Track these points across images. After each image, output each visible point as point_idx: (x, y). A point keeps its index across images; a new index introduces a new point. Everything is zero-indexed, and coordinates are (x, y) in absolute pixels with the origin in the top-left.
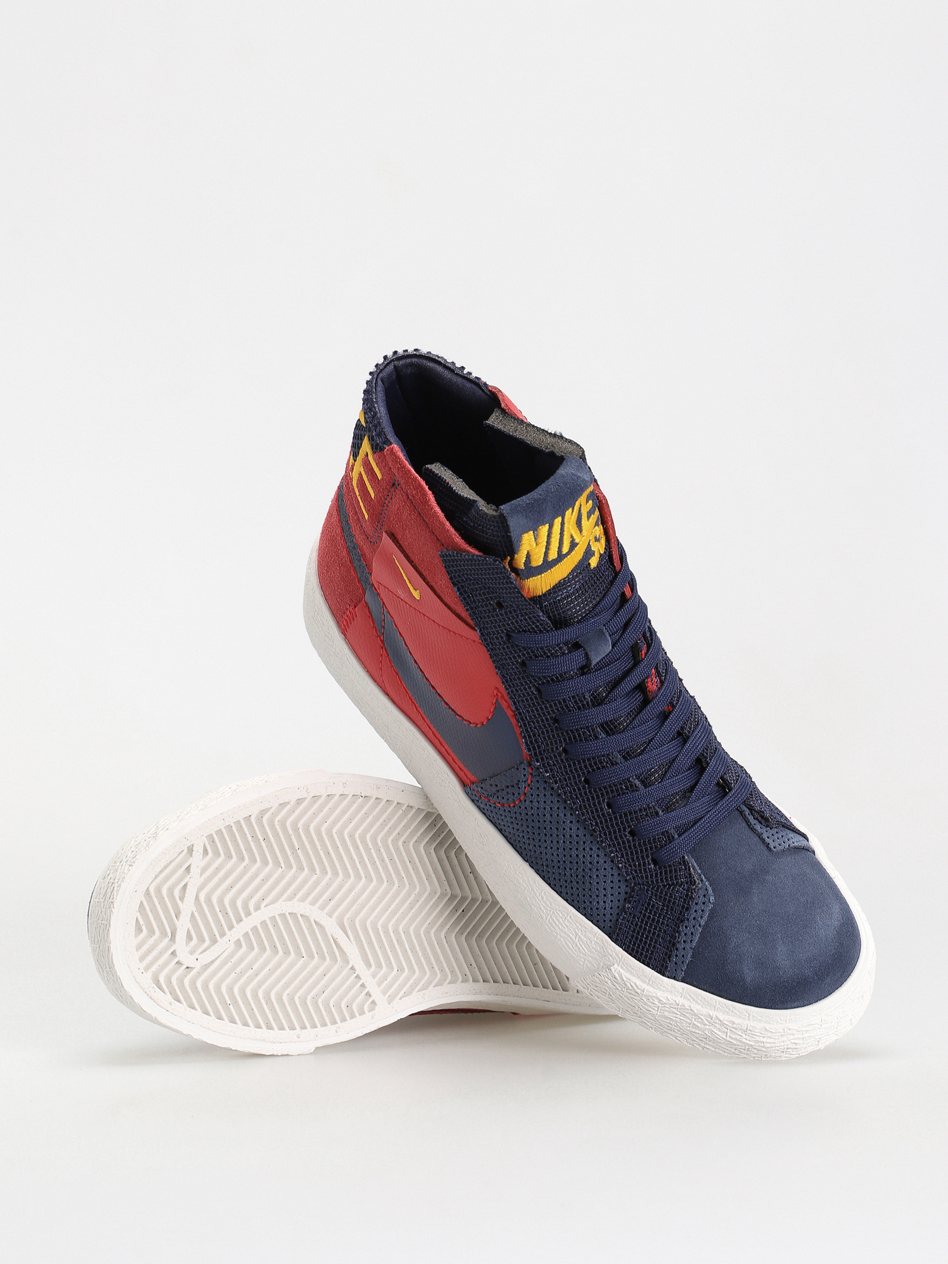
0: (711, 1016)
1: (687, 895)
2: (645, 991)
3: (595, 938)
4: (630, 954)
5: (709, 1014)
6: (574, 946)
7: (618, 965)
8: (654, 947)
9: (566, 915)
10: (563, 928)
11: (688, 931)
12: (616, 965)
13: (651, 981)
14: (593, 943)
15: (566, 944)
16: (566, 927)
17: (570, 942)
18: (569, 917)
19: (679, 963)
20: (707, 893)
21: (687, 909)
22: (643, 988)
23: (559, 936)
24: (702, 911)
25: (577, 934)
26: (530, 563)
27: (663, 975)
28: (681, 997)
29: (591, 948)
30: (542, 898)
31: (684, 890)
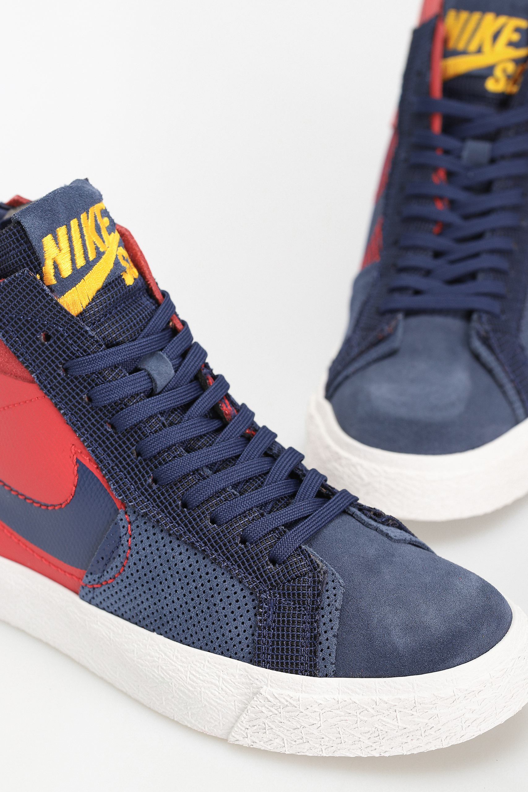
0: (374, 701)
1: (314, 581)
2: (300, 699)
3: (238, 671)
4: (277, 670)
5: (372, 699)
6: (220, 692)
7: (267, 686)
8: (297, 651)
9: (203, 662)
10: (205, 677)
11: (326, 619)
12: (265, 687)
13: (304, 687)
14: (237, 677)
15: (212, 693)
16: (207, 675)
17: (215, 690)
18: (207, 662)
19: (327, 656)
20: (335, 576)
21: (319, 595)
22: (297, 698)
23: (203, 689)
24: (335, 595)
25: (219, 677)
26: (60, 274)
27: (315, 676)
28: (339, 693)
29: (237, 684)
30: (177, 657)
31: (310, 578)
